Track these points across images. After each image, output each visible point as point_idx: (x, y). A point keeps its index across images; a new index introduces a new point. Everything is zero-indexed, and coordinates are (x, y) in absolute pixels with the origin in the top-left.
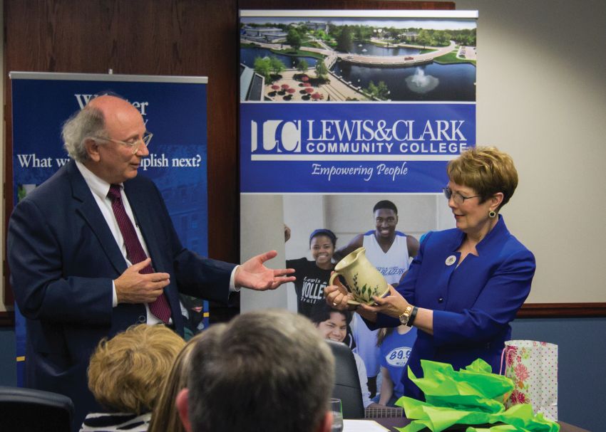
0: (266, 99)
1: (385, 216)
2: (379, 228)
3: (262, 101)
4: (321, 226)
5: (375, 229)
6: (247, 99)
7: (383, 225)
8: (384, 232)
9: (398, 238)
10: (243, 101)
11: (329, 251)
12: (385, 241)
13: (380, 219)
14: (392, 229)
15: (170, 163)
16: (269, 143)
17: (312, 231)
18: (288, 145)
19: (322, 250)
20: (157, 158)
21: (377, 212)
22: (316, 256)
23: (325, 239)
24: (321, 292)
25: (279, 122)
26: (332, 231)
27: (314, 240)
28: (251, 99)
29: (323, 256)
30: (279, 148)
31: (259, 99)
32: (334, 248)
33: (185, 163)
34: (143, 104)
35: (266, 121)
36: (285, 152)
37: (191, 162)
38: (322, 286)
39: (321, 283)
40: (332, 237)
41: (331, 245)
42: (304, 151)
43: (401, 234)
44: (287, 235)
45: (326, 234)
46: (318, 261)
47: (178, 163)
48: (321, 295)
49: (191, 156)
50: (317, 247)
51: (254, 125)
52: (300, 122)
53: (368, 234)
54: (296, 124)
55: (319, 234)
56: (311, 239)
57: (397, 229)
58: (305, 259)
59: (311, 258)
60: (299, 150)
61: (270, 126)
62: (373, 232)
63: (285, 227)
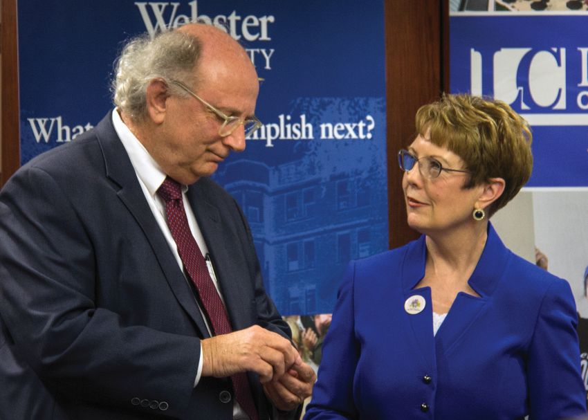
0: (499, 7)
3: (491, 12)
6: (461, 9)
10: (454, 12)
15: (317, 131)
16: (505, 91)
18: (542, 96)
20: (292, 122)
25: (523, 52)
28: (470, 8)
30: (525, 100)
31: (486, 8)
33: (345, 131)
34: (264, 20)
35: (499, 49)
36: (536, 109)
37: (356, 130)
42: (572, 108)
47: (331, 131)
49: (356, 117)
51: (476, 58)
52: (563, 51)
54: (557, 56)
60: (562, 104)
61: (507, 60)
63: (536, 250)
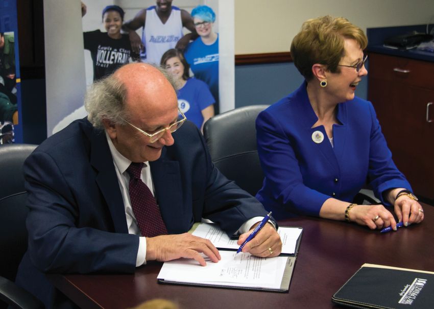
2: (159, 4)
4: (112, 3)
5: (155, 4)
7: (162, 1)
8: (163, 7)
9: (174, 11)
11: (118, 23)
12: (164, 15)
14: (169, 4)
17: (104, 7)
19: (112, 23)
22: (108, 28)
23: (115, 14)
24: (112, 57)
26: (120, 6)
27: (106, 15)
29: (113, 28)
32: (122, 20)
38: (113, 53)
39: (113, 50)
40: (121, 12)
41: (120, 18)
43: (176, 9)
44: (84, 11)
45: (116, 10)
46: (110, 32)
48: (113, 60)
50: (108, 21)
53: (150, 9)
55: (109, 9)
56: (103, 14)
57: (173, 4)
58: (98, 31)
59: (103, 30)
62: (154, 7)
63: (82, 4)
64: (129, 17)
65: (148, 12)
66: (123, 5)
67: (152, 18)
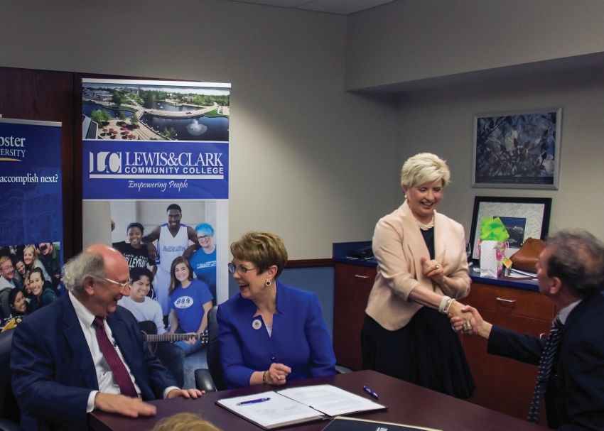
0: (99, 138)
1: (174, 214)
2: (170, 222)
3: (97, 139)
4: (134, 221)
5: (168, 222)
6: (86, 138)
7: (173, 219)
8: (174, 224)
9: (182, 228)
10: (84, 139)
11: (139, 236)
12: (174, 230)
13: (171, 216)
14: (178, 222)
15: (40, 179)
16: (101, 167)
17: (128, 224)
18: (114, 169)
19: (135, 236)
20: (31, 176)
21: (169, 211)
22: (131, 240)
23: (137, 229)
24: (134, 263)
25: (108, 153)
26: (141, 223)
27: (130, 230)
28: (89, 138)
29: (135, 240)
30: (108, 170)
31: (95, 138)
32: (142, 234)
33: (49, 180)
34: (22, 139)
35: (99, 152)
36: (112, 173)
37: (52, 179)
38: (135, 259)
39: (134, 257)
40: (141, 228)
41: (140, 233)
42: (123, 173)
43: (184, 225)
44: (113, 227)
45: (137, 226)
46: (133, 243)
47: (44, 179)
48: (135, 265)
49: (52, 175)
50: (131, 234)
51: (91, 155)
52: (121, 153)
53: (164, 225)
54: (119, 154)
55: (132, 226)
56: (128, 229)
57: (181, 222)
58: (124, 242)
59: (128, 241)
60: (120, 171)
61: (102, 156)
62: (167, 224)
63: (112, 222)
64: (147, 232)
65: (162, 228)
66: (143, 223)
67: (165, 232)
